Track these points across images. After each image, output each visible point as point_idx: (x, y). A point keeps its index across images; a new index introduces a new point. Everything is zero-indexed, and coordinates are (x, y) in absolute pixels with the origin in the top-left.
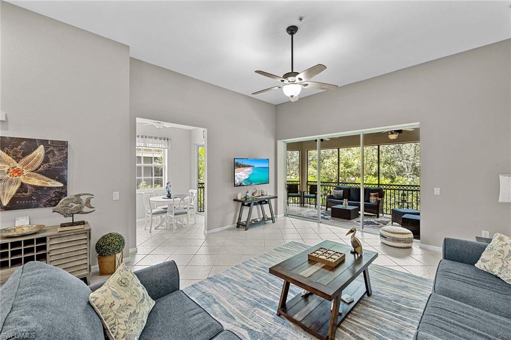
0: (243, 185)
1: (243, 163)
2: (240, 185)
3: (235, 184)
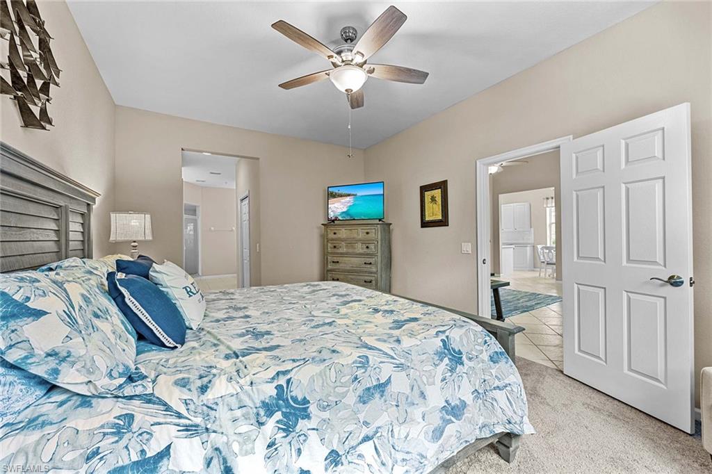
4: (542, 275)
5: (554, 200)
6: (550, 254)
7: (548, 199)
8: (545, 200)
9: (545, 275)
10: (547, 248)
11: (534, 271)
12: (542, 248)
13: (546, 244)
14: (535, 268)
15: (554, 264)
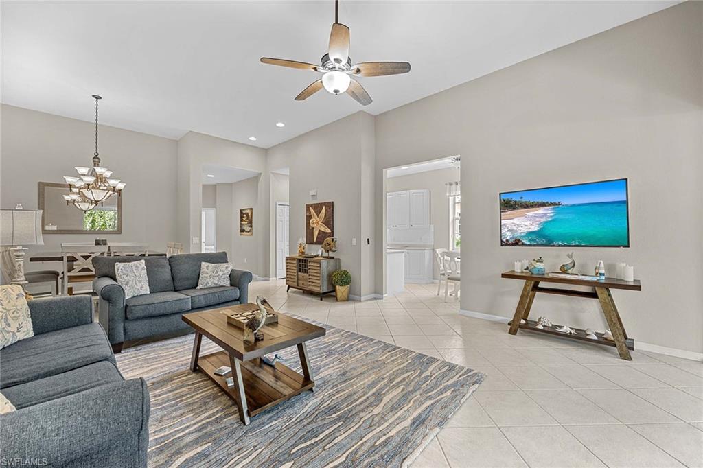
0: (523, 245)
1: (523, 200)
2: (517, 243)
3: (502, 241)
4: (442, 292)
5: (459, 185)
6: (453, 263)
7: (451, 184)
8: (448, 186)
9: (446, 293)
10: (448, 254)
11: (433, 283)
12: (443, 254)
13: (448, 249)
14: (434, 279)
15: (459, 280)
